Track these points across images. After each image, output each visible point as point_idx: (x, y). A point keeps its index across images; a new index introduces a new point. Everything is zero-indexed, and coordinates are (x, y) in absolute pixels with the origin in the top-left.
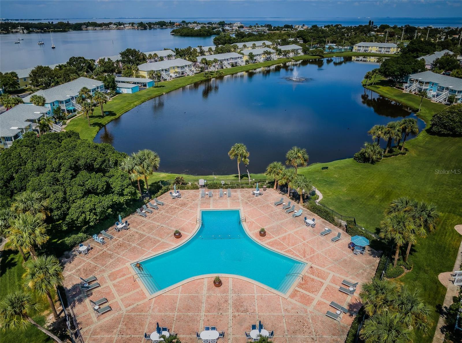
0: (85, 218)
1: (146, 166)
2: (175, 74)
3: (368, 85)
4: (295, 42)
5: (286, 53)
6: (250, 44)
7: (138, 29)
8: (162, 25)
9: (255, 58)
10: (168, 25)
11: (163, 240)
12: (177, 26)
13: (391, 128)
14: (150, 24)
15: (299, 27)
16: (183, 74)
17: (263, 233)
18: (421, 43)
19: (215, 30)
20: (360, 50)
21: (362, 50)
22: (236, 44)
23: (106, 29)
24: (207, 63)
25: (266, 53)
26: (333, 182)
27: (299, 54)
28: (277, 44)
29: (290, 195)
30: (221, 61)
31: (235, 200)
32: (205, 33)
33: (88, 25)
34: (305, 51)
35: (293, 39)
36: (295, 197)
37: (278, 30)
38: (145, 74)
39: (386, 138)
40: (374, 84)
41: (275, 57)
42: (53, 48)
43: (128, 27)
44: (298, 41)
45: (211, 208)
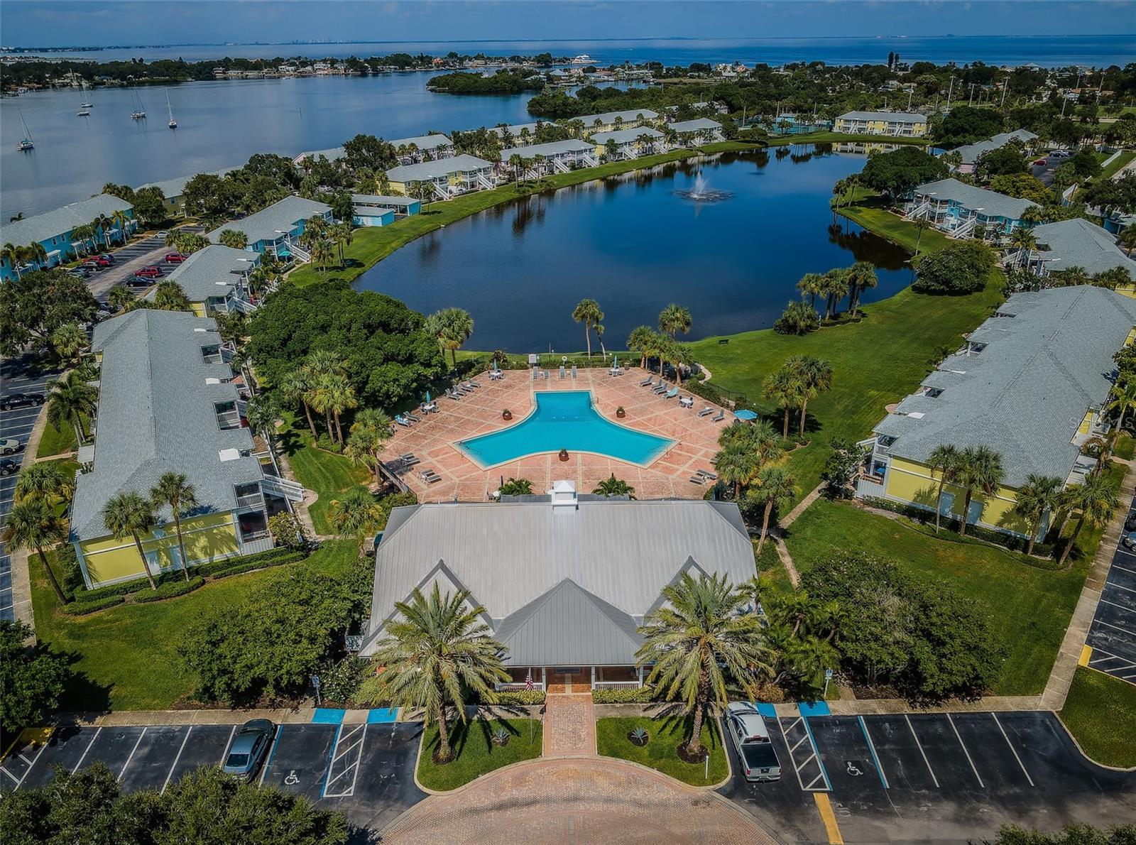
0: (388, 390)
1: (456, 328)
2: (459, 188)
3: (840, 207)
4: (708, 113)
5: (687, 138)
6: (608, 118)
7: (346, 75)
8: (402, 63)
9: (619, 151)
10: (417, 65)
11: (488, 423)
12: (438, 67)
13: (831, 277)
14: (374, 62)
15: (725, 68)
16: (473, 186)
17: (621, 413)
18: (973, 114)
19: (529, 79)
20: (849, 128)
21: (853, 128)
22: (580, 118)
23: (272, 75)
24: (523, 164)
25: (643, 138)
26: (731, 359)
27: (716, 139)
28: (668, 116)
29: (663, 375)
30: (550, 159)
31: (583, 381)
32: (508, 86)
33: (227, 64)
34: (729, 133)
35: (705, 104)
36: (671, 375)
37: (676, 75)
38: (401, 188)
39: (823, 295)
40: (853, 204)
41: (662, 147)
42: (173, 127)
43: (322, 69)
44: (716, 107)
45: (549, 389)
